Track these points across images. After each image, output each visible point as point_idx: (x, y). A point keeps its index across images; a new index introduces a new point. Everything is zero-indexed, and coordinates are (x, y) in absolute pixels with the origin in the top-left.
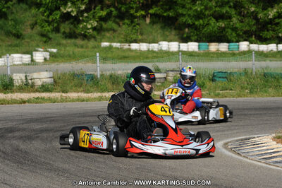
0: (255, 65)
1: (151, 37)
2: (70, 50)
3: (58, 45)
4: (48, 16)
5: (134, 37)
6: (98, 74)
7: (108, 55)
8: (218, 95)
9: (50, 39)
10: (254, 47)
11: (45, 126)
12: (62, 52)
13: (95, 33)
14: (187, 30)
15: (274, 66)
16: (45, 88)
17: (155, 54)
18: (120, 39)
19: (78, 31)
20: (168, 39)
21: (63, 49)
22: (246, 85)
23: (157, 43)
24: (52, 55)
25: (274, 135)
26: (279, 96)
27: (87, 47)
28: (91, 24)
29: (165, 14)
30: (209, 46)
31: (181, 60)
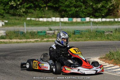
0: (92, 27)
1: (48, 16)
2: (13, 21)
3: (8, 19)
4: (4, 7)
5: (41, 16)
6: (25, 31)
7: (29, 23)
8: (76, 40)
9: (4, 16)
10: (92, 20)
12: (10, 22)
13: (24, 14)
14: (63, 12)
15: (101, 28)
16: (2, 38)
17: (50, 23)
18: (35, 17)
19: (17, 13)
20: (55, 16)
21: (10, 21)
22: (88, 36)
23: (51, 18)
24: (6, 23)
25: (99, 57)
26: (102, 40)
27: (20, 20)
28: (22, 10)
29: (54, 6)
30: (72, 19)
31: (60, 25)
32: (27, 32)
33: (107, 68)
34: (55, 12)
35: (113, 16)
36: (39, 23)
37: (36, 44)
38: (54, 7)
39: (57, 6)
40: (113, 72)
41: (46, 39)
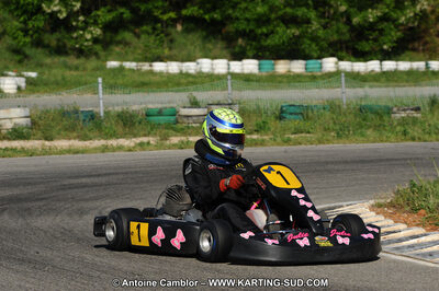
0: (347, 94)
1: (185, 52)
2: (58, 73)
3: (38, 66)
4: (25, 22)
5: (158, 52)
6: (101, 110)
7: (117, 81)
8: (287, 141)
9: (26, 56)
10: (346, 65)
11: (16, 192)
12: (45, 77)
13: (98, 48)
14: (240, 41)
15: (377, 94)
16: (17, 134)
17: (191, 79)
18: (137, 56)
19: (70, 44)
20: (212, 55)
21: (47, 72)
22: (331, 125)
23: (194, 60)
24: (29, 82)
25: (372, 202)
26: (382, 141)
27: (84, 69)
28: (91, 32)
29: (207, 17)
30: (274, 65)
31: (230, 87)
32: (107, 113)
33: (400, 240)
34: (211, 37)
35: (423, 50)
36: (153, 79)
37: (140, 154)
38: (205, 20)
39: (217, 16)
40: (424, 255)
41: (179, 139)
